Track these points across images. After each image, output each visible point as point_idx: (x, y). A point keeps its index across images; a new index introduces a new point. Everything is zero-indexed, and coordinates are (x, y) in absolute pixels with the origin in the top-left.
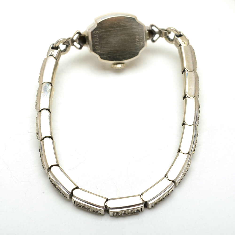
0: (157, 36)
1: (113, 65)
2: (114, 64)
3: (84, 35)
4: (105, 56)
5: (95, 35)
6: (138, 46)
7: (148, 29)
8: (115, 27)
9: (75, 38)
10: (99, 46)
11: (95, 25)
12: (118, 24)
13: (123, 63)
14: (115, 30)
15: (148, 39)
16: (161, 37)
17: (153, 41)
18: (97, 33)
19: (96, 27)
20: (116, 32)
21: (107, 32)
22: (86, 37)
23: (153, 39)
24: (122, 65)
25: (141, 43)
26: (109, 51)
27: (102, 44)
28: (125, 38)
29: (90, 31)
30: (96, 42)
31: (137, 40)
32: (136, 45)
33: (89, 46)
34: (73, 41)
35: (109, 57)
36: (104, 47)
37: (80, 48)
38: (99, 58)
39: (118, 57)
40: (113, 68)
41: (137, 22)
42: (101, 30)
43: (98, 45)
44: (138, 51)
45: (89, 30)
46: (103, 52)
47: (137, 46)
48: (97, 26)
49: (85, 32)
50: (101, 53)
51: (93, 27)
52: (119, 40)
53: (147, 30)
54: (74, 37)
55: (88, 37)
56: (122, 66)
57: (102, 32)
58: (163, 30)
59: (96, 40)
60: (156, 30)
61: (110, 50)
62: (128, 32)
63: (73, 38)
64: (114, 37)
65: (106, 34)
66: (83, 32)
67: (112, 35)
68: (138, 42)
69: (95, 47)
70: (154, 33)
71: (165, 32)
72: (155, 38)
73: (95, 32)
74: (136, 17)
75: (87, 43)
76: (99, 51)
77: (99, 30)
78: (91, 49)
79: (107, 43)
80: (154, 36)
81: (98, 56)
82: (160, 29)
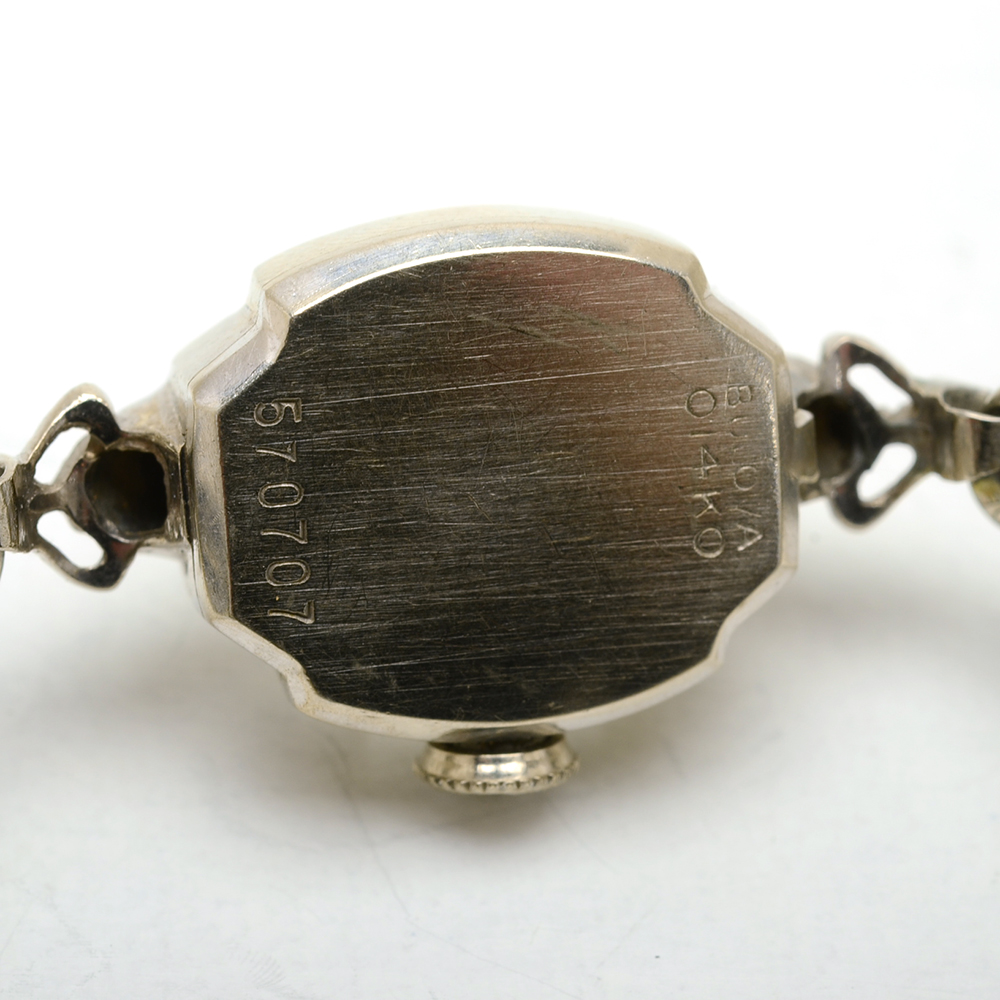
0: (896, 459)
1: (440, 756)
2: (451, 747)
3: (144, 439)
4: (367, 670)
5: (265, 440)
6: (710, 564)
7: (811, 386)
8: (471, 367)
9: (49, 472)
10: (305, 560)
11: (261, 337)
12: (506, 337)
13: (547, 741)
14: (476, 393)
15: (806, 493)
16: (939, 469)
17: (856, 512)
18: (288, 424)
19: (271, 358)
20: (480, 416)
21: (388, 410)
22: (172, 465)
23: (851, 486)
24: (539, 754)
25: (742, 537)
26: (409, 613)
27: (329, 539)
28: (571, 479)
29: (214, 402)
30: (269, 518)
31: (701, 504)
32: (688, 551)
33: (194, 555)
34: (28, 501)
35: (406, 677)
36: (354, 575)
37: (104, 576)
38: (300, 687)
39: (494, 676)
40: (444, 785)
41: (707, 319)
42: (331, 392)
43: (294, 550)
44: (704, 620)
45: (199, 388)
46: (346, 628)
47: (699, 565)
48: (283, 354)
49: (152, 406)
50: (327, 630)
51: (243, 355)
52: (513, 501)
53: (808, 402)
54: (38, 457)
55: (187, 459)
56: (530, 765)
57: (338, 416)
58: (962, 397)
59: (271, 497)
60: (885, 398)
61: (411, 601)
62: (606, 418)
63: (27, 470)
64: (464, 467)
65: (380, 440)
66: (136, 410)
67: (445, 447)
68: (709, 521)
69: (259, 574)
70: (864, 426)
71: (986, 425)
72: (871, 486)
73: (267, 416)
74: (695, 267)
75: (174, 517)
76: (299, 611)
77: (306, 398)
78: (213, 589)
79: (383, 532)
80: (867, 465)
81: (287, 664)
82: (924, 392)
